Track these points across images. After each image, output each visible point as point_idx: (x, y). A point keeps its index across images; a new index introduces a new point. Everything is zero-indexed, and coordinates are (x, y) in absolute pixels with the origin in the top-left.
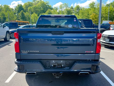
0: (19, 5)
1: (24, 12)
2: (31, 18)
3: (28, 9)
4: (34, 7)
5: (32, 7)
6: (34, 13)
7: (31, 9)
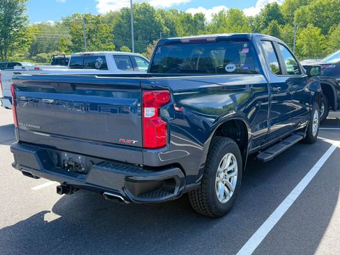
0: (268, 6)
1: (279, 26)
2: (299, 42)
3: (295, 14)
4: (316, 7)
5: (306, 8)
6: (310, 25)
7: (303, 13)
